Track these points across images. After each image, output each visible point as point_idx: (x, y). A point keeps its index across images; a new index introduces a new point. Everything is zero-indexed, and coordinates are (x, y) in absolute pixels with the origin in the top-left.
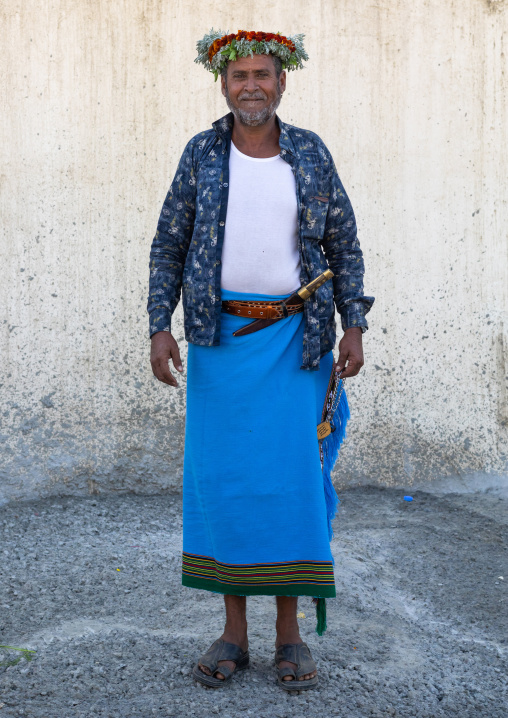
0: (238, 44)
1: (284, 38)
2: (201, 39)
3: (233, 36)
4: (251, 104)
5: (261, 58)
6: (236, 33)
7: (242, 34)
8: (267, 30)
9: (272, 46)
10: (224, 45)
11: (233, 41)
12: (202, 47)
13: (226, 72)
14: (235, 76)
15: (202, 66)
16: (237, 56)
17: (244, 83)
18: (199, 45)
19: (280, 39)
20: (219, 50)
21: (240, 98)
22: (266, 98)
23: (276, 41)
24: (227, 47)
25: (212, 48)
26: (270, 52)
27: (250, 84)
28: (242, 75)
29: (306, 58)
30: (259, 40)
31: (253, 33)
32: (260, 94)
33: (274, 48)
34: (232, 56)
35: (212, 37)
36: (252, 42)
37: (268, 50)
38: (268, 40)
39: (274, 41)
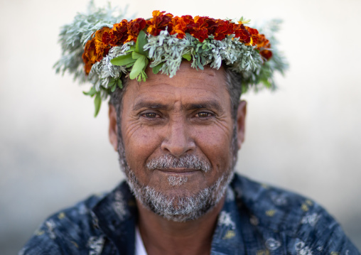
0: (152, 44)
1: (254, 31)
2: (70, 21)
3: (141, 25)
4: (175, 180)
5: (202, 76)
6: (147, 16)
7: (163, 22)
8: (217, 14)
9: (227, 50)
10: (119, 43)
11: (142, 35)
12: (71, 40)
13: (120, 101)
14: (140, 114)
15: (68, 77)
16: (147, 69)
17: (161, 131)
18: (64, 33)
19: (246, 34)
20: (106, 52)
21: (150, 165)
22: (206, 167)
23: (237, 40)
24: (126, 47)
25: (92, 45)
26: (224, 62)
27: (175, 134)
28: (157, 113)
29: (280, 67)
30: (201, 36)
31: (187, 19)
32: (195, 159)
33: (232, 56)
34: (136, 71)
35: (91, 19)
36: (186, 42)
37: (218, 61)
38: (221, 37)
39: (232, 38)
